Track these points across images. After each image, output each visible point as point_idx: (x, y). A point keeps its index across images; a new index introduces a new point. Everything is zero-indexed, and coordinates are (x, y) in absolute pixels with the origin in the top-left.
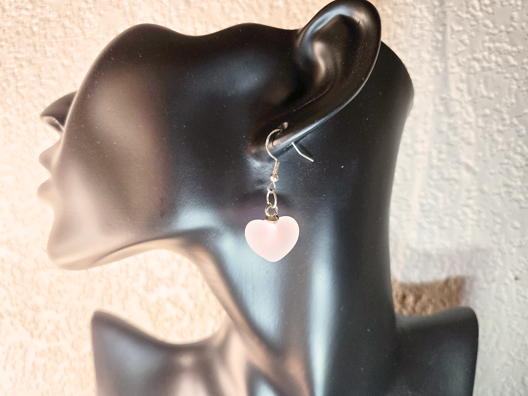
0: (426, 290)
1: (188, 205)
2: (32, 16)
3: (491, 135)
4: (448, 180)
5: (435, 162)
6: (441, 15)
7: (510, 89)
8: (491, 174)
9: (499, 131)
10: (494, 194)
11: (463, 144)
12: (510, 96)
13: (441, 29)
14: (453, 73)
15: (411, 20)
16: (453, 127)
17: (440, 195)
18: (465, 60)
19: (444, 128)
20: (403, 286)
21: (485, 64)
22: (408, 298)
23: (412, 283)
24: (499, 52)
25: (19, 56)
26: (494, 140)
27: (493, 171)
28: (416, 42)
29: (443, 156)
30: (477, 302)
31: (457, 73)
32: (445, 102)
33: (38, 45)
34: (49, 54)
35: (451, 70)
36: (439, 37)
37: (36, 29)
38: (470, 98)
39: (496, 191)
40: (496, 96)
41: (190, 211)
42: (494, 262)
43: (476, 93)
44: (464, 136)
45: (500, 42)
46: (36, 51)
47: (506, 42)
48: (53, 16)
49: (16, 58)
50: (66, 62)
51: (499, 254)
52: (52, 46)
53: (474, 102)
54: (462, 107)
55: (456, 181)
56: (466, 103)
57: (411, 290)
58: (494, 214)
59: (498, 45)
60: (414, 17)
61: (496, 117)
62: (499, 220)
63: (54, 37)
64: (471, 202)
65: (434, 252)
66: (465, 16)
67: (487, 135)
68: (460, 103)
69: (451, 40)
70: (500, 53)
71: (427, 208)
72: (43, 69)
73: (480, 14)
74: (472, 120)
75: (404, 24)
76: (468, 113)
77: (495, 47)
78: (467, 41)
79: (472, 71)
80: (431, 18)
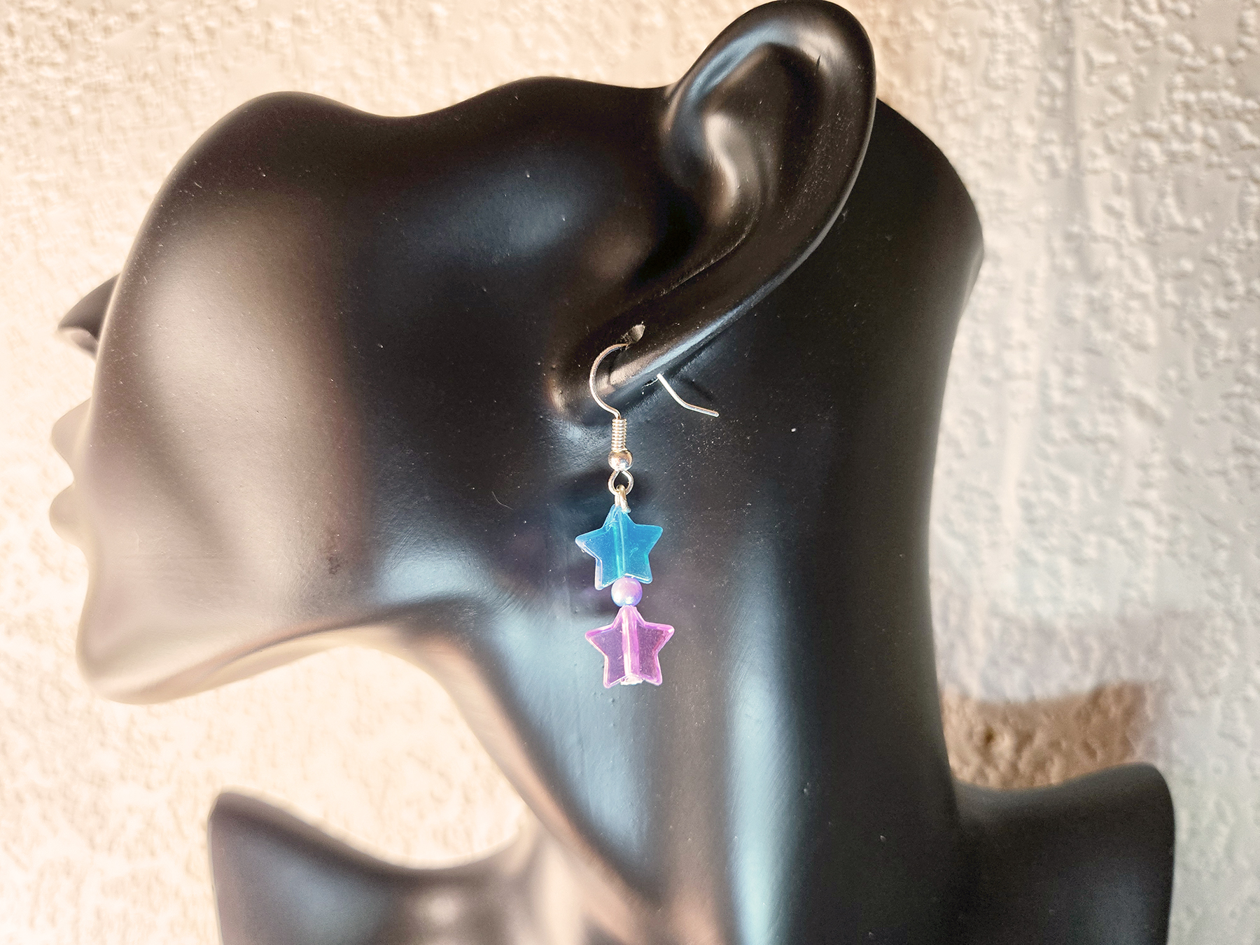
0: (1044, 720)
1: (395, 544)
2: (68, 80)
3: (1198, 325)
4: (1091, 441)
5: (1057, 397)
6: (1059, 28)
7: (1243, 207)
8: (1202, 422)
9: (1218, 314)
10: (1210, 473)
11: (1127, 349)
12: (1243, 223)
13: (1061, 62)
14: (1096, 172)
15: (985, 42)
16: (1099, 308)
17: (1073, 480)
18: (1124, 137)
19: (1078, 311)
20: (984, 708)
21: (1176, 146)
22: (998, 739)
23: (1008, 703)
24: (1211, 113)
25: (40, 177)
26: (1205, 338)
27: (1205, 415)
28: (999, 99)
29: (1078, 382)
30: (1175, 747)
31: (1105, 171)
32: (1078, 245)
33: (83, 148)
34: (108, 170)
35: (1090, 165)
36: (1059, 83)
37: (75, 110)
38: (1141, 234)
39: (1215, 465)
40: (1206, 224)
41: (403, 558)
42: (1217, 644)
43: (1157, 219)
44: (1132, 329)
45: (1213, 87)
46: (78, 163)
47: (1227, 87)
48: (113, 78)
49: (33, 184)
51: (1230, 625)
52: (115, 149)
53: (1151, 244)
54: (1121, 257)
55: (1111, 441)
56: (1131, 244)
57: (1005, 721)
58: (1212, 522)
59: (1206, 95)
60: (992, 35)
61: (1208, 278)
62: (1225, 540)
64: (1152, 495)
65: (1060, 624)
66: (1120, 26)
67: (1186, 325)
68: (1117, 245)
69: (1088, 89)
70: (1214, 116)
71: (1041, 512)
72: (96, 206)
73: (1160, 21)
74: (1148, 288)
75: (968, 53)
76: (1136, 270)
77: (1199, 101)
78: (1129, 91)
79: (1143, 164)
80: (1034, 37)
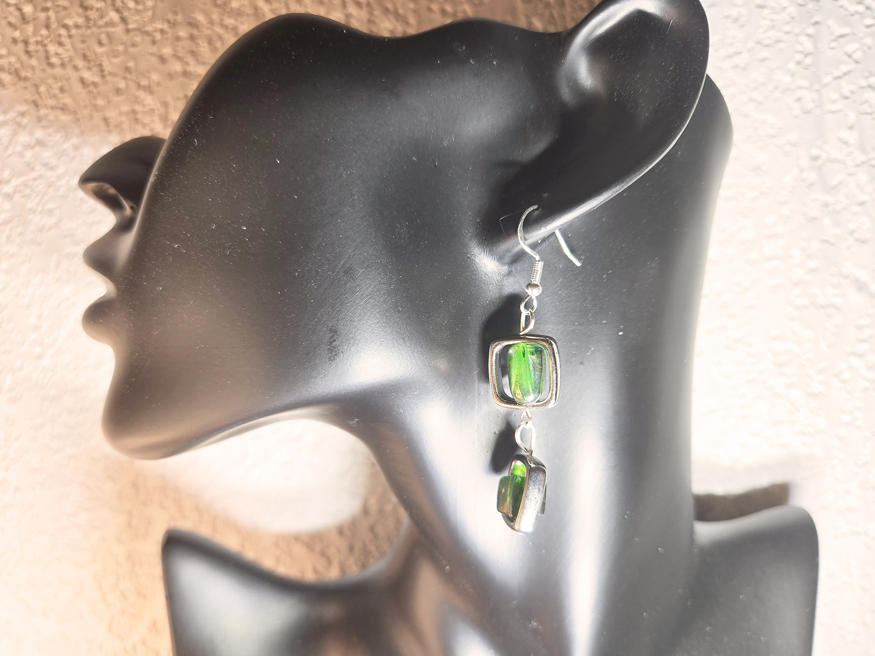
4: (824, 307)
11: (851, 241)
13: (811, 30)
14: (832, 112)
17: (807, 334)
18: (853, 88)
29: (816, 264)
31: (839, 111)
32: (819, 164)
33: (32, 40)
34: (54, 60)
35: (829, 107)
36: (808, 45)
37: (28, 9)
44: (853, 227)
46: (28, 52)
50: (87, 75)
52: (60, 44)
53: (869, 165)
54: (849, 174)
63: (66, 27)
69: (828, 51)
72: (42, 89)
76: (858, 185)
78: (859, 55)
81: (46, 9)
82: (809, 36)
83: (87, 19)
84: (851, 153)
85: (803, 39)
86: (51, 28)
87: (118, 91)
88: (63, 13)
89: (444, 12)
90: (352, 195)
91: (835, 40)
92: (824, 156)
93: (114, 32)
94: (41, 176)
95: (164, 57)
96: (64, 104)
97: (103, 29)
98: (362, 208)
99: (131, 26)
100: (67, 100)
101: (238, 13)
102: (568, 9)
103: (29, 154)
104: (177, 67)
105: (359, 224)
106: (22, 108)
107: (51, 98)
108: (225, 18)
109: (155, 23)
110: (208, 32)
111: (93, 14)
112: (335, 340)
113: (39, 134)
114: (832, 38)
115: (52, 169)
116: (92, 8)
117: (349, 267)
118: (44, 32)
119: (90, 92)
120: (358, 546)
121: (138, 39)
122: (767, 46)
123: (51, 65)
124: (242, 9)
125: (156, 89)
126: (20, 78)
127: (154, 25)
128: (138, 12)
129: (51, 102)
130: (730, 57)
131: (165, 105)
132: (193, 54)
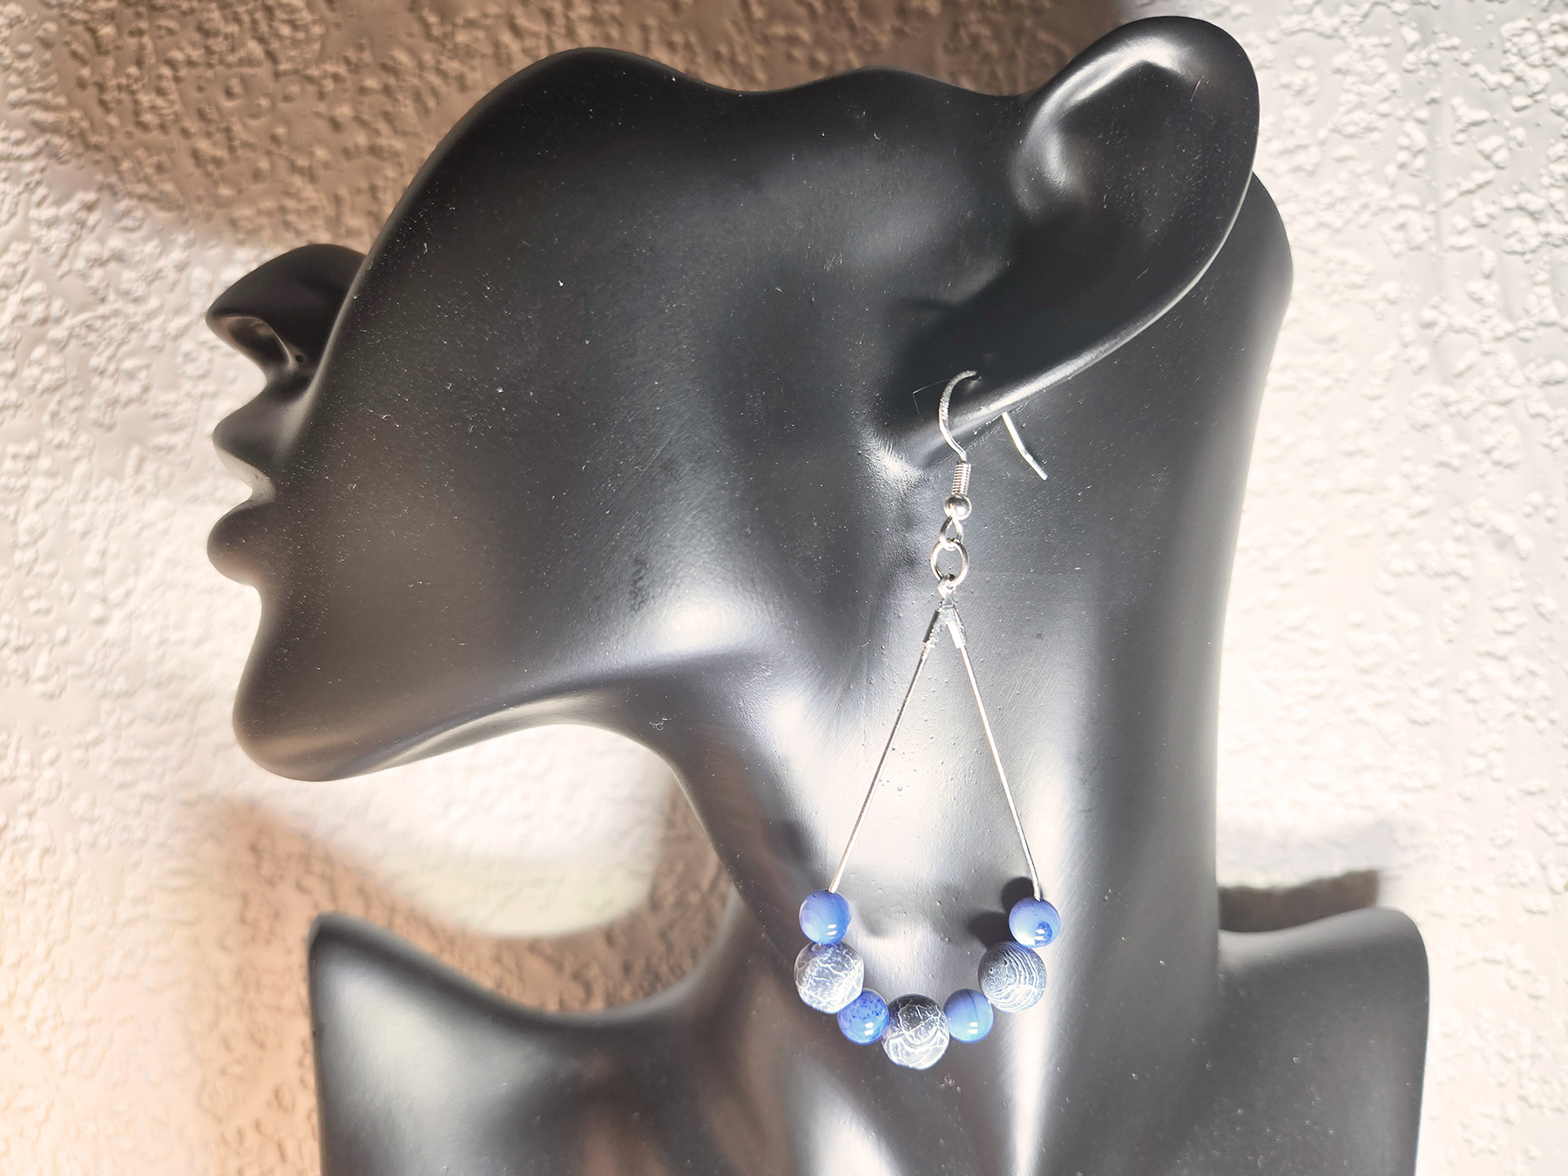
4: (1440, 575)
6: (1424, 72)
11: (1486, 465)
13: (1423, 113)
14: (1461, 249)
15: (1335, 79)
17: (1411, 620)
18: (1492, 209)
21: (1554, 226)
29: (1427, 501)
36: (1419, 137)
38: (1508, 327)
43: (1527, 312)
44: (1491, 442)
50: (204, 145)
55: (1463, 578)
56: (1499, 339)
63: (171, 64)
64: (1504, 645)
66: (1495, 78)
71: (1373, 658)
73: (1541, 76)
74: (1509, 393)
75: (1312, 90)
76: (1501, 371)
81: (139, 33)
82: (1421, 122)
83: (209, 51)
84: (1490, 317)
85: (1410, 126)
86: (144, 63)
87: (257, 175)
88: (168, 39)
89: (813, 64)
90: (679, 343)
91: (1463, 131)
92: (1443, 321)
93: (254, 76)
94: (116, 313)
95: (340, 120)
96: (161, 192)
97: (235, 70)
98: (693, 364)
99: (284, 66)
100: (168, 187)
101: (468, 53)
102: (1021, 65)
103: (98, 273)
104: (361, 139)
105: (688, 390)
106: (91, 196)
107: (139, 181)
108: (443, 59)
109: (324, 62)
110: (415, 81)
111: (218, 44)
112: (641, 578)
113: (116, 242)
114: (1459, 126)
115: (136, 300)
116: (216, 34)
117: (670, 459)
118: (133, 70)
119: (208, 174)
120: (639, 965)
121: (294, 89)
122: (1351, 136)
123: (144, 127)
124: (474, 45)
125: (321, 172)
126: (88, 146)
127: (323, 66)
128: (295, 43)
129: (141, 188)
130: (1288, 152)
131: (337, 200)
132: (388, 117)
